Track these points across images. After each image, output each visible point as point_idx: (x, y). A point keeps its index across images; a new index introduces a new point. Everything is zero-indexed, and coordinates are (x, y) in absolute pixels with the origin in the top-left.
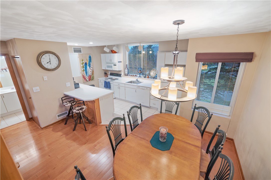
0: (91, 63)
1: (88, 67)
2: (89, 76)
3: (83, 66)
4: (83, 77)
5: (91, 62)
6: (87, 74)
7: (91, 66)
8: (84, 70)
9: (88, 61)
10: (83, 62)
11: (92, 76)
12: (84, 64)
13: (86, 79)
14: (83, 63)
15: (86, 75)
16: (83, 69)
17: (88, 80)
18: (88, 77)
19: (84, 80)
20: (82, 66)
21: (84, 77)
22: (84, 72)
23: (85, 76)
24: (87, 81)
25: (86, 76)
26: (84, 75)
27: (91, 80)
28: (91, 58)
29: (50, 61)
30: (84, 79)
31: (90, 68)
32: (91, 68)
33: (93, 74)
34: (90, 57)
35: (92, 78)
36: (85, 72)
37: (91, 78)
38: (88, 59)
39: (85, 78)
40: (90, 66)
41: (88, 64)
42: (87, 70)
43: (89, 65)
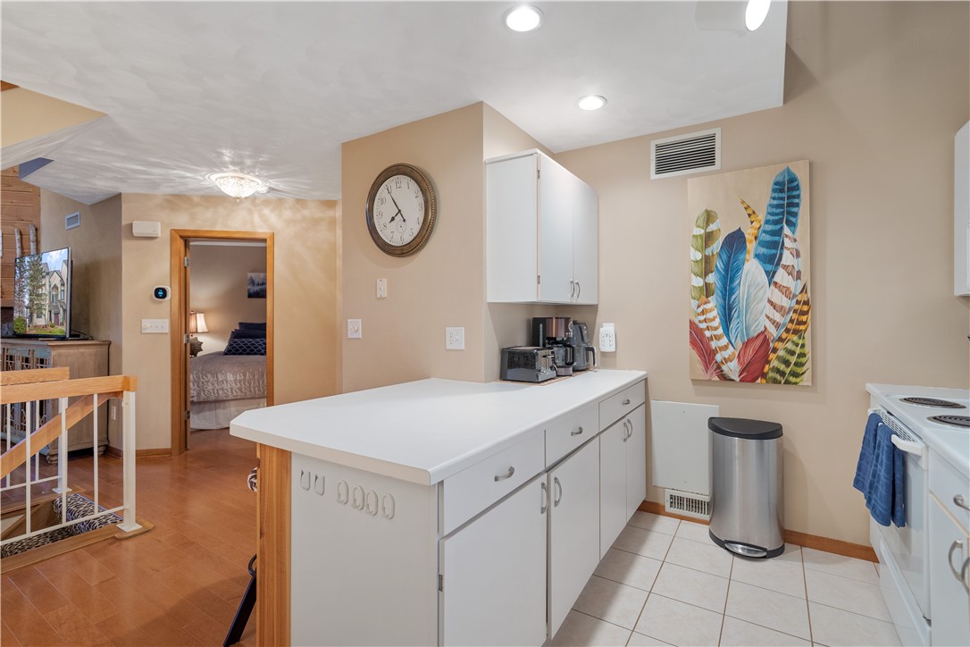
0: (787, 230)
1: (752, 269)
2: (746, 345)
3: (707, 260)
4: (693, 343)
5: (790, 224)
6: (733, 325)
7: (787, 259)
8: (707, 290)
9: (762, 216)
10: (712, 227)
11: (780, 345)
12: (716, 246)
13: (718, 357)
14: (709, 238)
15: (720, 331)
16: (699, 282)
17: (732, 369)
18: (739, 345)
19: (700, 366)
20: (699, 256)
21: (698, 340)
22: (708, 306)
23: (708, 334)
24: (724, 377)
25: (718, 338)
26: (703, 326)
27: (764, 375)
28: (797, 188)
29: (400, 211)
30: (701, 355)
31: (771, 275)
32: (781, 277)
33: (796, 332)
34: (787, 191)
35: (787, 363)
36: (713, 303)
37: (775, 363)
38: (762, 199)
39: (714, 352)
40: (771, 260)
41: (751, 246)
42: (742, 292)
43: (763, 250)
